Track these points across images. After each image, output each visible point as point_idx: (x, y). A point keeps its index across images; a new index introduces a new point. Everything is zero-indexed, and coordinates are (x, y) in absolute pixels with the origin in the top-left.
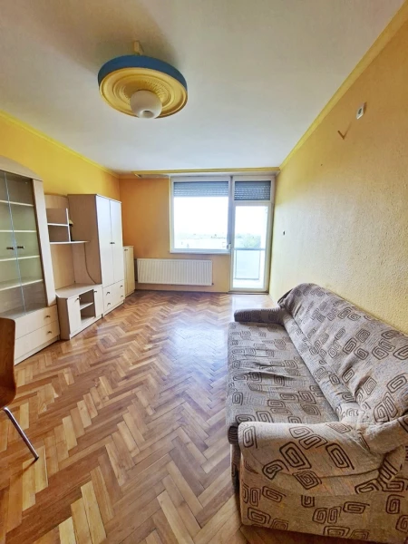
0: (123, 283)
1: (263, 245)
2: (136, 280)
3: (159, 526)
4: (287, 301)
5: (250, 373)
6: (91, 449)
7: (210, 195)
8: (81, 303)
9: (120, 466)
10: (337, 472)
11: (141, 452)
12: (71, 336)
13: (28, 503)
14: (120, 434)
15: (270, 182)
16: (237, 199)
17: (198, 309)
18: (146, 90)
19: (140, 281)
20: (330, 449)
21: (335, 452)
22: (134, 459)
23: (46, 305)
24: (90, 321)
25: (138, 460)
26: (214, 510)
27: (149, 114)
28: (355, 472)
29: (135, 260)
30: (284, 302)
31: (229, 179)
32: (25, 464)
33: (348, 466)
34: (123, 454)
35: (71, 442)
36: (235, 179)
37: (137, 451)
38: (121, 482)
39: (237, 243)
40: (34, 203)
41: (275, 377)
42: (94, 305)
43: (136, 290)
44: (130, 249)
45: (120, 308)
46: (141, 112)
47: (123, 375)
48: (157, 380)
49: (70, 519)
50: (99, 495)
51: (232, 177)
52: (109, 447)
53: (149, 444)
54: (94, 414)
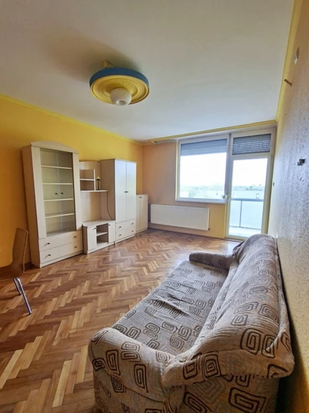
0: (134, 222)
1: (262, 196)
2: (149, 221)
3: (53, 378)
4: (239, 249)
5: (156, 301)
6: (54, 319)
7: (211, 152)
8: (98, 231)
9: (61, 335)
10: (135, 388)
11: (76, 332)
12: (88, 252)
13: (13, 334)
14: (73, 317)
15: (270, 134)
16: (234, 154)
17: (185, 248)
18: (118, 88)
19: (152, 221)
20: (138, 367)
21: (139, 371)
22: (70, 334)
23: (75, 230)
24: (104, 245)
25: (71, 336)
26: (88, 387)
27: (123, 103)
28: (148, 395)
29: (149, 205)
30: (236, 251)
31: (227, 137)
32: (25, 315)
33: (144, 388)
34: (67, 328)
35: (49, 312)
36: (234, 136)
37: (74, 331)
38: (55, 344)
39: (234, 194)
40: (72, 167)
41: (174, 309)
42: (108, 234)
43: (149, 228)
44: (144, 197)
45: (129, 240)
46: (118, 102)
47: (100, 283)
48: (117, 292)
49: (22, 350)
50: (41, 344)
51: (230, 134)
52: (63, 322)
53: (83, 330)
54: (69, 301)
